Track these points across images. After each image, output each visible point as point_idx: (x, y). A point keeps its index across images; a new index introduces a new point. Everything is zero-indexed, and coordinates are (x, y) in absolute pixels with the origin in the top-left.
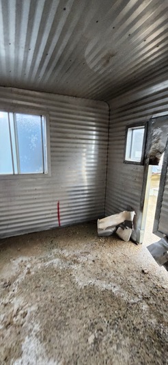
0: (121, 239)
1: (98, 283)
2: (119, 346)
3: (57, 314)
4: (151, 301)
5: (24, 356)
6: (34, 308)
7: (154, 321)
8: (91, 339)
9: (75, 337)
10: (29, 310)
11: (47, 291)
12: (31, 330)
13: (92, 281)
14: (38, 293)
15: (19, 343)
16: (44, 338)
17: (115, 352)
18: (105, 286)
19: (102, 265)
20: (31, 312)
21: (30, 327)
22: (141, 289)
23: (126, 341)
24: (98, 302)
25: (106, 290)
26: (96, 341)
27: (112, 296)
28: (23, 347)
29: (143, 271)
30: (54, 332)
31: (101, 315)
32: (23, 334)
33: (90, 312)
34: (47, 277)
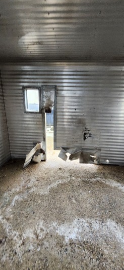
0: (37, 163)
1: (52, 186)
2: (81, 194)
3: (54, 211)
4: (73, 175)
5: (65, 235)
6: (42, 223)
7: (79, 179)
8: (74, 201)
9: (70, 207)
10: (41, 226)
11: (36, 211)
12: (54, 228)
13: (49, 187)
14: (33, 217)
15: (57, 237)
16: (62, 221)
17: (82, 196)
18: (56, 184)
19: (44, 179)
20: (43, 225)
21: (52, 228)
22: (66, 175)
23: (81, 191)
24: (61, 191)
25: (58, 185)
26: (76, 200)
27: (62, 185)
28: (60, 235)
29: (60, 169)
30: (62, 216)
31: (67, 193)
32: (53, 234)
33: (63, 196)
34: (25, 208)
